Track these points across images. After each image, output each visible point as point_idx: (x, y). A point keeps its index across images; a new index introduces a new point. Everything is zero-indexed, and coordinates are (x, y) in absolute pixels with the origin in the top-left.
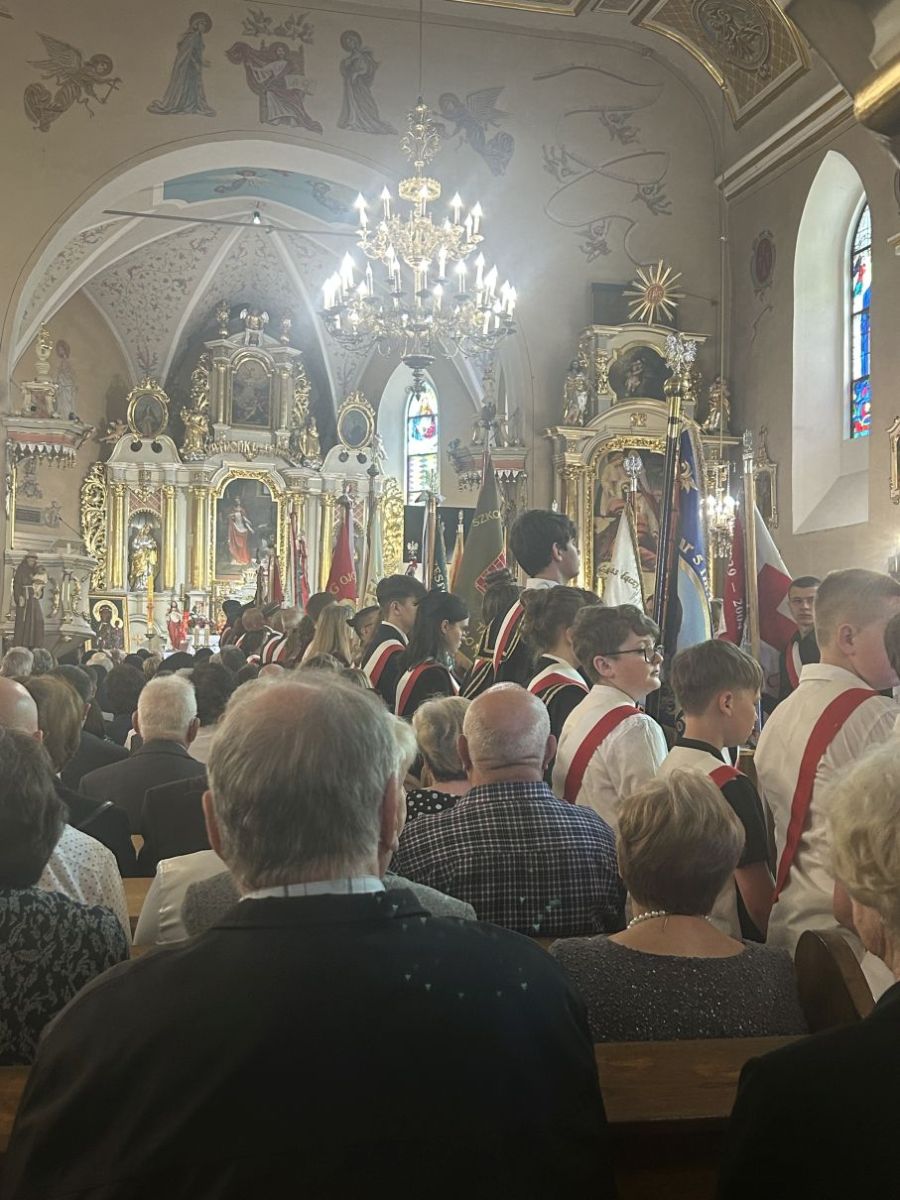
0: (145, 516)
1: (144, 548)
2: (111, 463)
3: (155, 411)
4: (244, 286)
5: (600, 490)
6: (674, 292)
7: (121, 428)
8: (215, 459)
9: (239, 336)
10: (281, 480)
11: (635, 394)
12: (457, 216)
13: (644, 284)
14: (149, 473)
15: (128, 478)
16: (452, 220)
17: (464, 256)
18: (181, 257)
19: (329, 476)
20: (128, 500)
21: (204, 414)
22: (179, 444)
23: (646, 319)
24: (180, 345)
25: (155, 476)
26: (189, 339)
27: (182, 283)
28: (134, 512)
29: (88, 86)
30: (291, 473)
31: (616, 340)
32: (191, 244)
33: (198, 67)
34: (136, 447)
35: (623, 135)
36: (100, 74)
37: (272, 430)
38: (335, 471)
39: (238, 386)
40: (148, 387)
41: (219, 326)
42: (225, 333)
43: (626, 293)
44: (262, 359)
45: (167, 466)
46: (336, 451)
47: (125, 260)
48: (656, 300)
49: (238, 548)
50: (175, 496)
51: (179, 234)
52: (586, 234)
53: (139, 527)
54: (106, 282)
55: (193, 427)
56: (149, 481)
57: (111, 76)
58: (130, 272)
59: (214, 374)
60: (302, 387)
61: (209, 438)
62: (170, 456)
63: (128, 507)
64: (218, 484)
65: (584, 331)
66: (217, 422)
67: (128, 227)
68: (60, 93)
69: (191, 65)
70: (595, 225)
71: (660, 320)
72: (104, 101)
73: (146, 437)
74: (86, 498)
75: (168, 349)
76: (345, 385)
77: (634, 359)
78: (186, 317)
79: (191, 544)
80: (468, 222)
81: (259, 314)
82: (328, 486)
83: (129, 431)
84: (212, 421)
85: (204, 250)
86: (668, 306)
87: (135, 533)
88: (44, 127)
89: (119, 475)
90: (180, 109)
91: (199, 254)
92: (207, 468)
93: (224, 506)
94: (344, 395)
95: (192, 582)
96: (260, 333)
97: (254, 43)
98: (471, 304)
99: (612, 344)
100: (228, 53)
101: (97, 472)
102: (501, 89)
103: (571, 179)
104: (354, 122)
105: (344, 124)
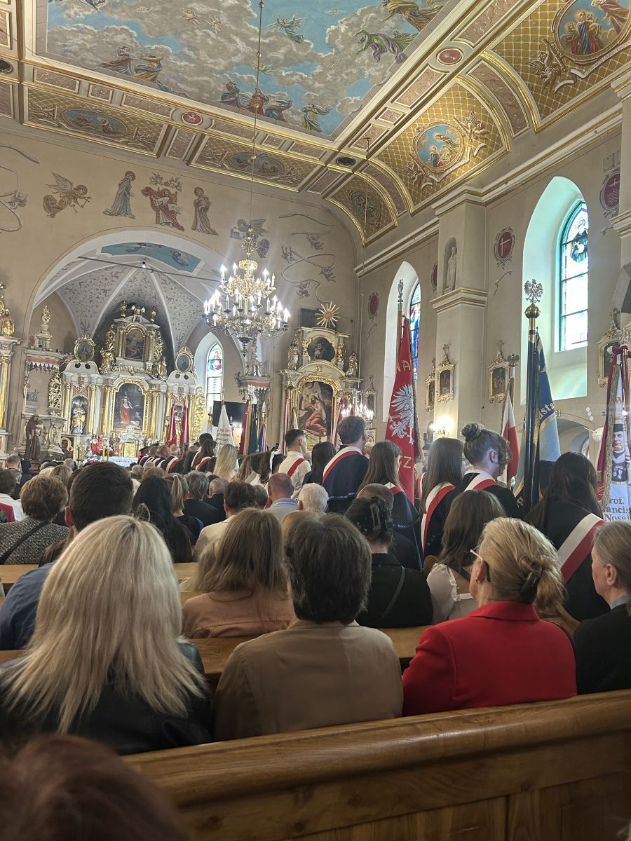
0: (81, 399)
1: (79, 414)
2: (65, 373)
3: (88, 349)
4: (134, 295)
5: (302, 398)
6: (336, 315)
7: (71, 356)
8: (116, 373)
9: (130, 318)
10: (147, 385)
11: (319, 358)
13: (324, 310)
14: (84, 378)
15: (73, 380)
18: (106, 279)
19: (170, 385)
20: (72, 390)
21: (112, 352)
22: (99, 365)
23: (324, 326)
24: (101, 320)
25: (86, 380)
26: (106, 317)
27: (105, 291)
28: (75, 396)
29: (75, 199)
30: (152, 382)
31: (311, 334)
32: (111, 273)
33: (128, 195)
34: (77, 366)
35: (316, 246)
36: (81, 194)
37: (144, 362)
38: (173, 382)
39: (129, 340)
40: (85, 338)
41: (121, 312)
42: (124, 315)
43: (316, 314)
44: (141, 329)
45: (93, 375)
46: (174, 373)
47: (79, 279)
48: (328, 318)
49: (125, 416)
50: (96, 390)
51: (106, 269)
52: (300, 287)
53: (77, 404)
54: (67, 289)
55: (106, 358)
56: (83, 382)
57: (86, 196)
58: (80, 284)
59: (118, 334)
60: (159, 343)
61: (114, 363)
62: (94, 371)
63: (72, 394)
64: (116, 386)
65: (298, 329)
66: (118, 356)
67: (82, 264)
68: (61, 200)
69: (125, 195)
70: (303, 283)
71: (330, 327)
72: (82, 206)
73: (83, 361)
74: (52, 389)
75: (95, 322)
76: (179, 343)
77: (318, 343)
78: (105, 307)
79: (102, 413)
81: (141, 308)
82: (170, 389)
83: (74, 358)
84: (116, 356)
85: (117, 277)
86: (333, 321)
87: (75, 406)
88: (53, 216)
89: (68, 378)
90: (119, 214)
91: (114, 279)
92: (112, 377)
93: (119, 396)
94: (179, 348)
95: (102, 431)
96: (141, 317)
97: (155, 188)
99: (309, 335)
100: (143, 191)
101: (57, 376)
102: (265, 220)
103: (293, 262)
104: (199, 228)
105: (194, 228)
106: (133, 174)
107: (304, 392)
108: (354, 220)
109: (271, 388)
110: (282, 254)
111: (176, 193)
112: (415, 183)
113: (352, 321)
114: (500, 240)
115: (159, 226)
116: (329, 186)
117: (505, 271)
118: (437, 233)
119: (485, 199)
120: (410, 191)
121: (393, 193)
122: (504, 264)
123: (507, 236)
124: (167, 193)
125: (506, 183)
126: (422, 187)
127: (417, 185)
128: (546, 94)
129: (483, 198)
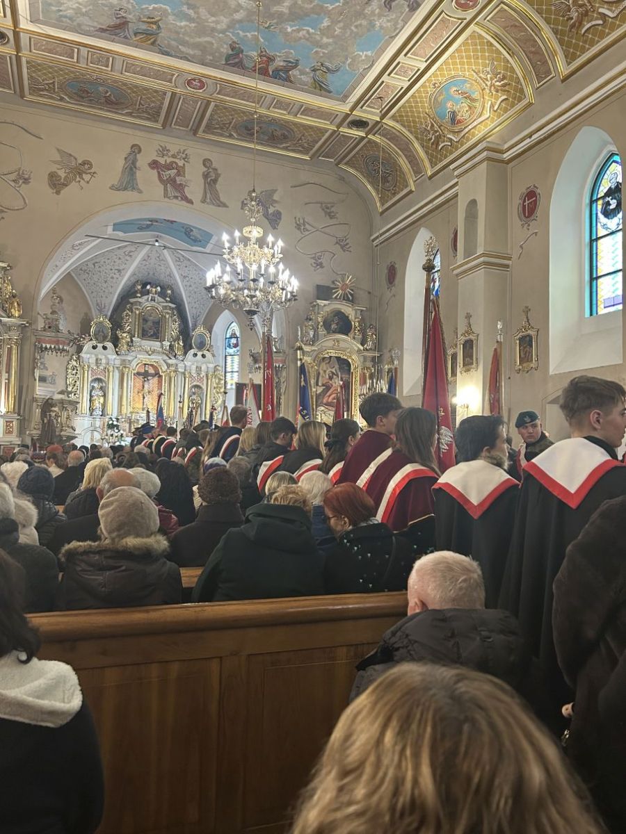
0: (99, 380)
1: (97, 395)
2: (82, 354)
3: (104, 330)
4: (149, 274)
6: (352, 287)
7: (87, 338)
8: (133, 354)
9: (146, 297)
10: (165, 365)
11: (334, 332)
12: (270, 245)
13: (339, 282)
14: (101, 359)
15: (90, 361)
16: (268, 247)
17: (274, 263)
18: (120, 259)
19: (188, 364)
20: (90, 372)
21: (129, 333)
22: (116, 346)
23: (340, 298)
24: (117, 300)
25: (104, 361)
26: (122, 298)
27: (119, 271)
28: (93, 378)
29: (80, 174)
30: (170, 362)
31: (326, 306)
32: (124, 252)
33: (134, 169)
34: (94, 347)
35: (330, 215)
36: (87, 170)
37: (160, 341)
38: (191, 361)
39: (145, 320)
40: (102, 319)
41: (136, 292)
42: (139, 295)
43: (332, 286)
44: (157, 309)
45: (110, 357)
46: (192, 352)
47: (92, 259)
48: (344, 290)
50: (113, 371)
51: (119, 248)
52: (314, 258)
53: (95, 385)
54: (82, 269)
55: (122, 338)
56: (101, 363)
57: (92, 171)
58: (94, 264)
59: (134, 314)
60: (176, 322)
61: (130, 344)
62: (111, 352)
63: (90, 375)
64: (134, 366)
65: (313, 303)
66: (134, 337)
67: (95, 243)
68: (66, 177)
69: (131, 169)
70: (318, 254)
71: (345, 298)
72: (88, 182)
73: (100, 343)
74: (70, 371)
75: (111, 302)
76: (195, 321)
77: (335, 316)
78: (120, 288)
79: (120, 393)
80: (276, 248)
81: (156, 287)
82: (187, 368)
83: (91, 340)
84: (132, 336)
85: (131, 256)
86: (350, 293)
87: (93, 388)
88: (58, 193)
89: (86, 360)
90: (125, 189)
91: (128, 258)
92: (129, 358)
94: (195, 326)
95: (121, 412)
96: (156, 296)
97: (162, 161)
98: (276, 286)
99: (325, 309)
100: (149, 165)
101: (75, 358)
102: (276, 190)
103: (307, 233)
104: (208, 200)
105: (203, 201)
106: (139, 147)
107: (321, 368)
108: (369, 187)
109: (287, 363)
110: (295, 225)
111: (184, 165)
112: (432, 144)
113: (369, 293)
114: (525, 199)
115: (166, 199)
116: (342, 151)
117: (530, 232)
118: (456, 196)
119: (506, 156)
120: (427, 153)
121: (410, 156)
122: (529, 225)
123: (531, 194)
124: (174, 165)
125: (530, 137)
126: (440, 148)
127: (434, 146)
128: (572, 38)
129: (505, 156)
